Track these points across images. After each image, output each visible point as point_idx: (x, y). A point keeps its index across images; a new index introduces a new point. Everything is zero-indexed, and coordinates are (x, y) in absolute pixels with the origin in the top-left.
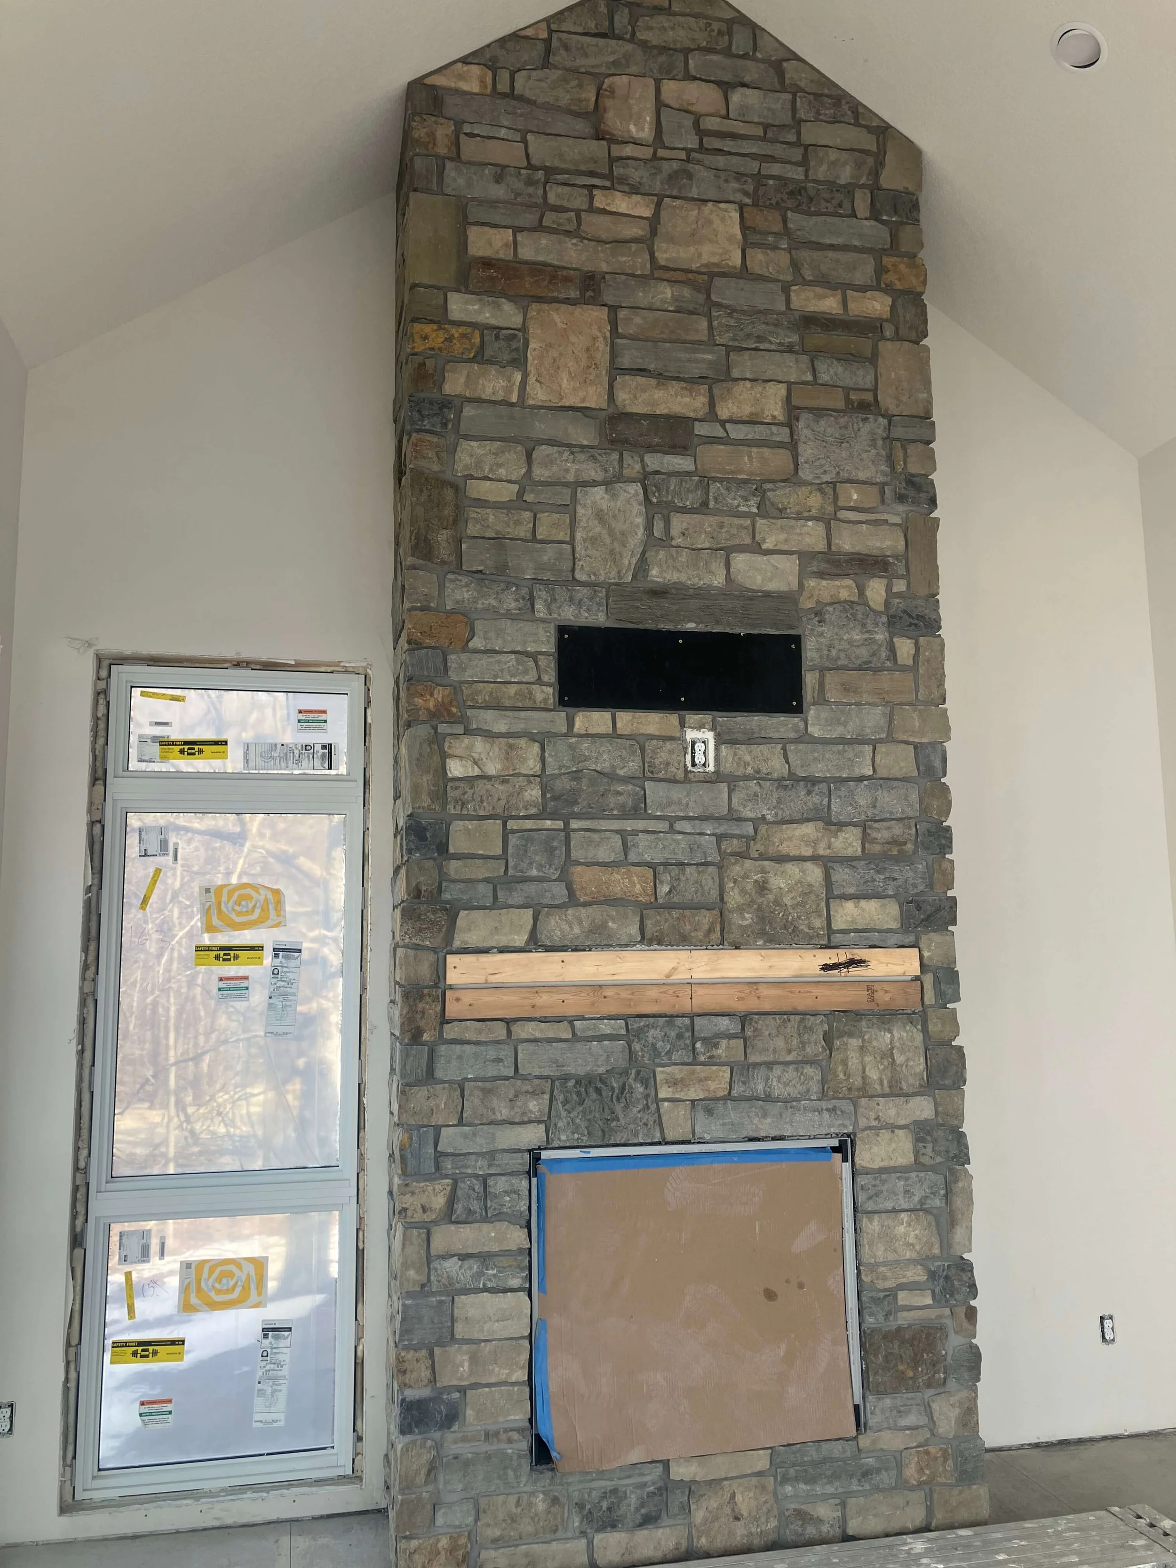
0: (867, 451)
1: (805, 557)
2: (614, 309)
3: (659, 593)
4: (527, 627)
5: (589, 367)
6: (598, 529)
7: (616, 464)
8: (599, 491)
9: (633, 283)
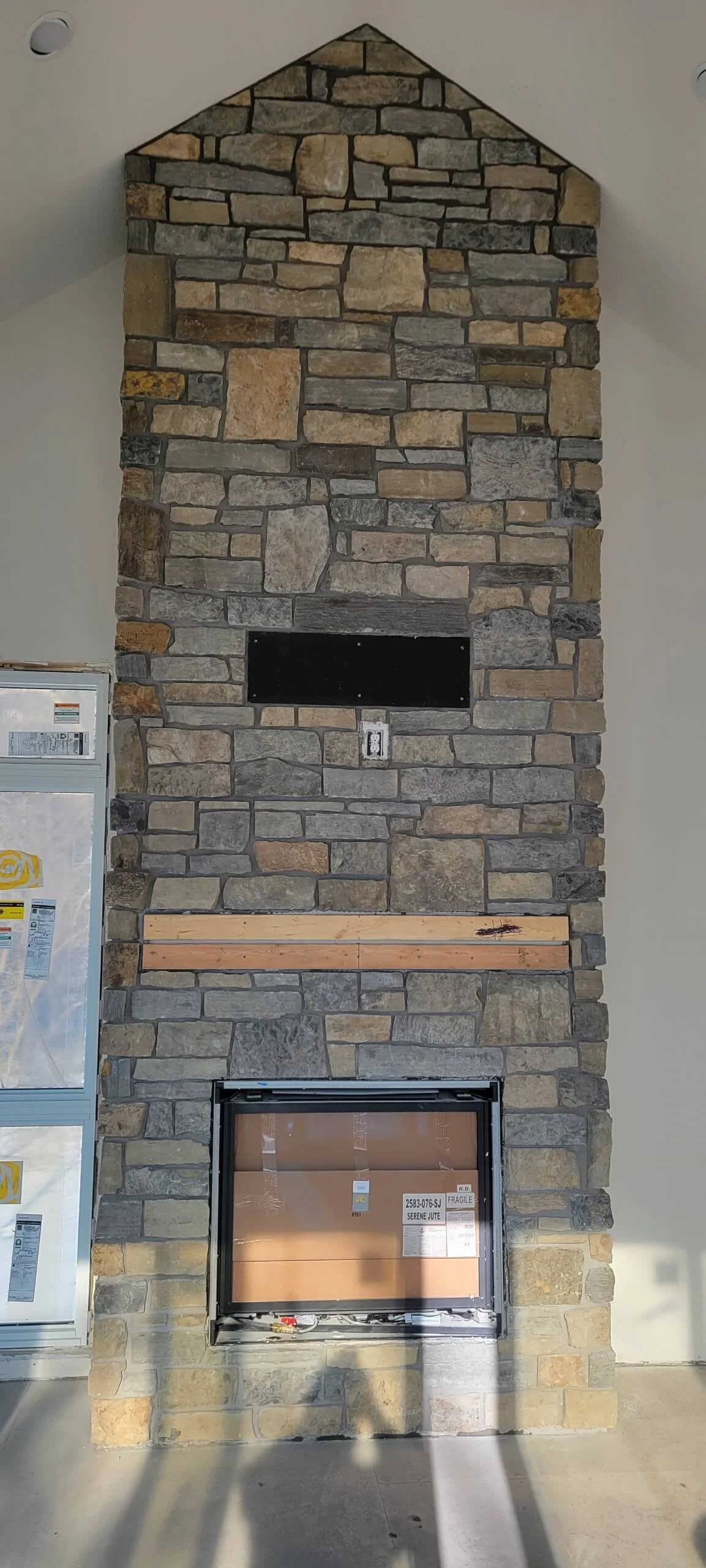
0: (536, 471)
1: (476, 568)
2: (305, 351)
3: (339, 601)
4: (222, 633)
5: (280, 404)
6: (286, 547)
7: (304, 489)
8: (289, 513)
9: (323, 326)
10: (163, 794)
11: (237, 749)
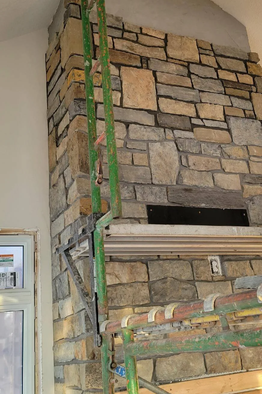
0: (256, 134)
1: (243, 176)
2: (154, 73)
3: (188, 190)
4: (134, 206)
5: (148, 93)
6: (159, 161)
7: (163, 133)
8: (158, 144)
9: (161, 62)
10: (113, 305)
11: (151, 273)
